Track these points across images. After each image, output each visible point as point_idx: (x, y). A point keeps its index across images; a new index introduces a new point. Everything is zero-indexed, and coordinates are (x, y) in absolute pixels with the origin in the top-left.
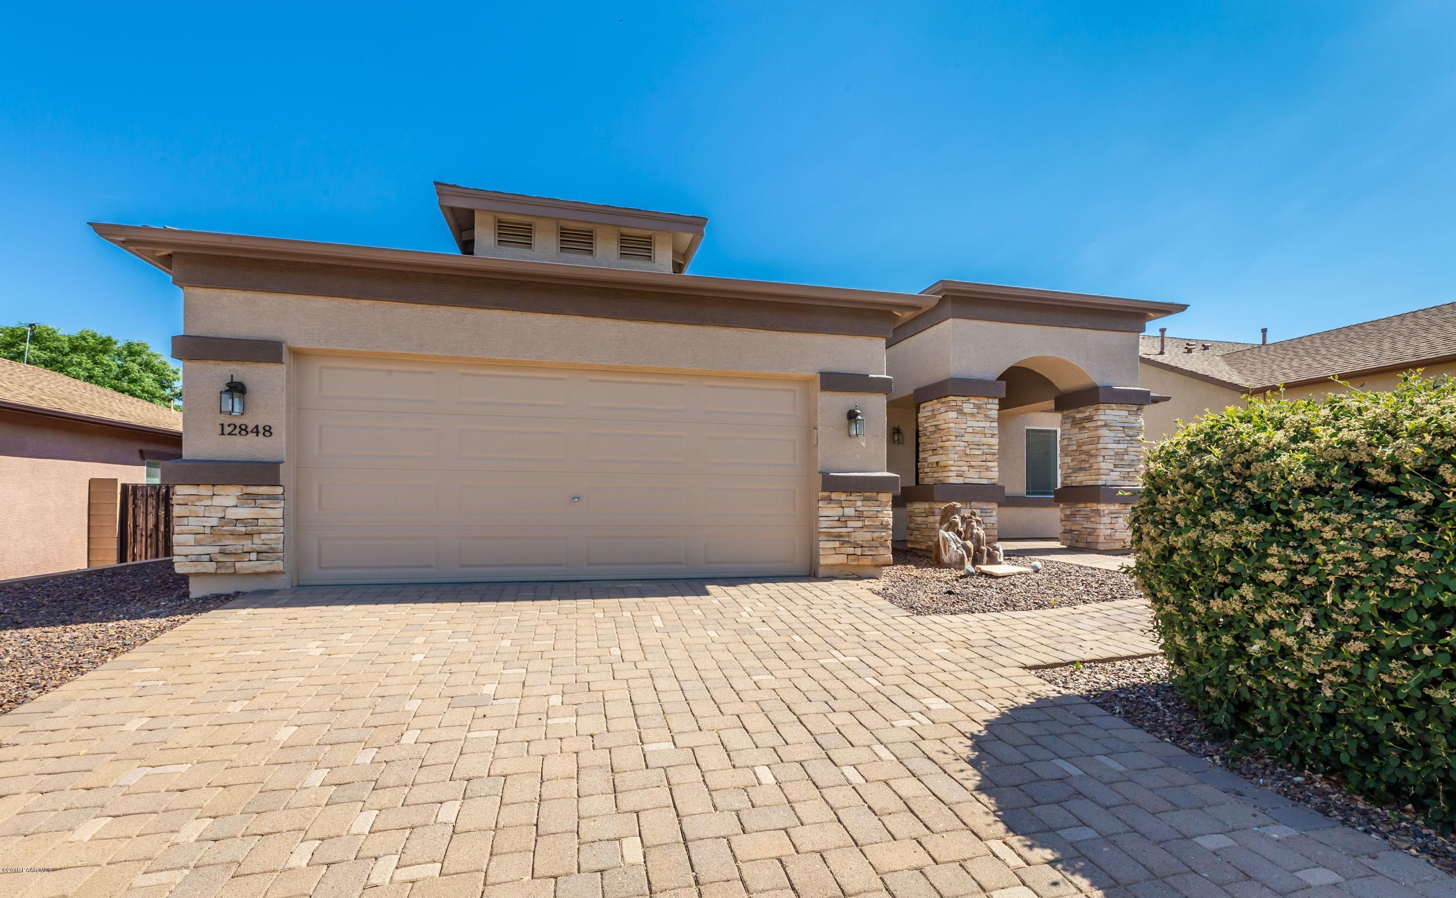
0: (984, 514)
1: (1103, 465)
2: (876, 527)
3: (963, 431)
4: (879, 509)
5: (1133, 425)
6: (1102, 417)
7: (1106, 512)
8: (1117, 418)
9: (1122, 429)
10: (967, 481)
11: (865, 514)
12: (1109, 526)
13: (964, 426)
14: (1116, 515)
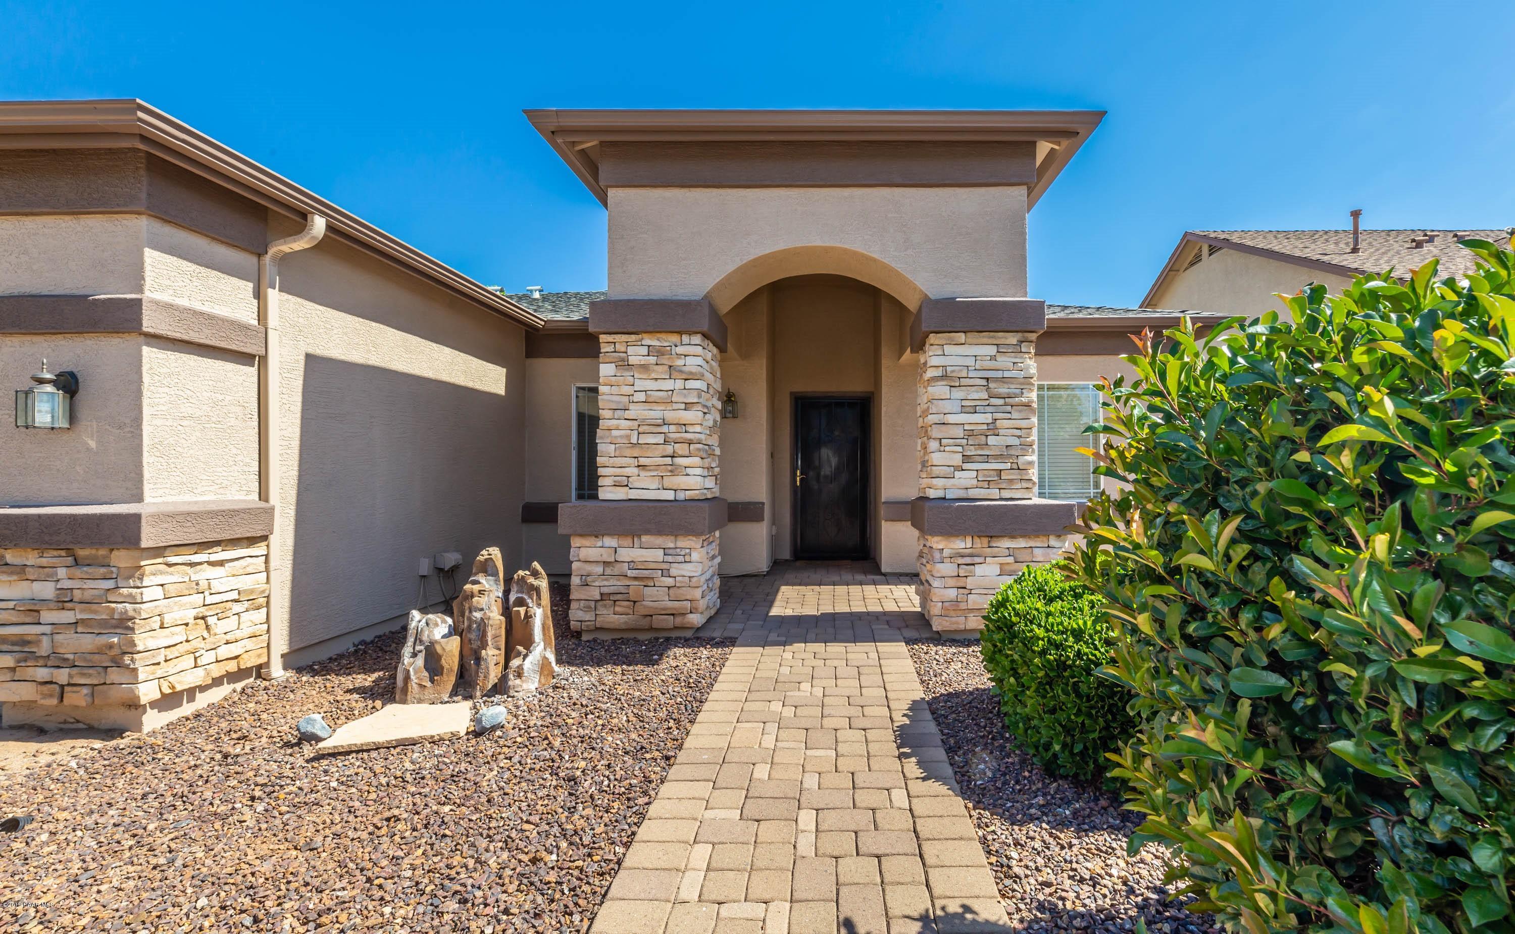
0: (670, 559)
1: (936, 458)
2: (103, 623)
3: (626, 399)
4: (110, 584)
5: (1006, 374)
6: (934, 361)
7: (946, 553)
8: (970, 362)
9: (984, 382)
10: (634, 494)
11: (77, 595)
12: (951, 582)
13: (627, 390)
14: (968, 560)
